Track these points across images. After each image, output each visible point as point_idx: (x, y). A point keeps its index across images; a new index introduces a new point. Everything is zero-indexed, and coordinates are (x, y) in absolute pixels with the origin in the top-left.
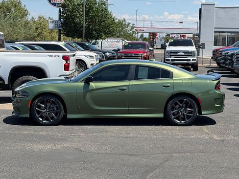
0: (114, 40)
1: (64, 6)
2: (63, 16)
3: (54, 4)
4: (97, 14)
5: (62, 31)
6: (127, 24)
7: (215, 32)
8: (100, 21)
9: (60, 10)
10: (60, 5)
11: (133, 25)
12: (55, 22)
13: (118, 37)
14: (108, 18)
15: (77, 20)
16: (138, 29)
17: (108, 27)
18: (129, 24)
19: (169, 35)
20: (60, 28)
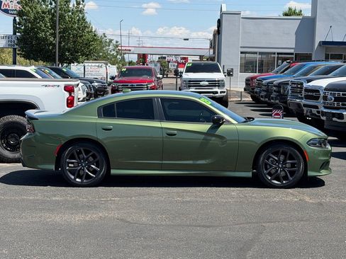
0: (93, 64)
1: (20, 14)
2: (19, 28)
3: (6, 11)
4: (72, 27)
5: (19, 50)
6: (108, 41)
7: (242, 53)
8: (75, 36)
9: (15, 20)
10: (15, 12)
11: (117, 42)
12: (9, 37)
13: (96, 60)
14: (88, 32)
15: (42, 35)
16: (123, 48)
17: (88, 45)
18: (111, 41)
19: (165, 58)
20: (16, 47)
